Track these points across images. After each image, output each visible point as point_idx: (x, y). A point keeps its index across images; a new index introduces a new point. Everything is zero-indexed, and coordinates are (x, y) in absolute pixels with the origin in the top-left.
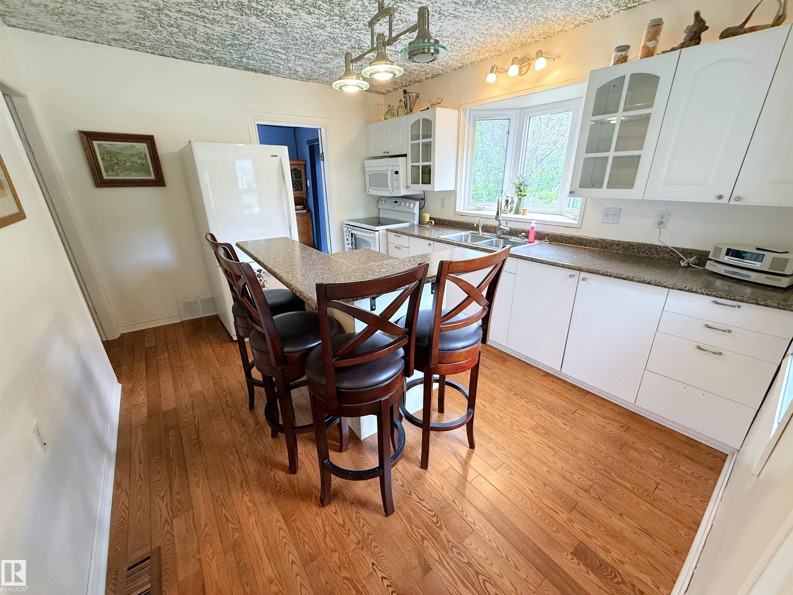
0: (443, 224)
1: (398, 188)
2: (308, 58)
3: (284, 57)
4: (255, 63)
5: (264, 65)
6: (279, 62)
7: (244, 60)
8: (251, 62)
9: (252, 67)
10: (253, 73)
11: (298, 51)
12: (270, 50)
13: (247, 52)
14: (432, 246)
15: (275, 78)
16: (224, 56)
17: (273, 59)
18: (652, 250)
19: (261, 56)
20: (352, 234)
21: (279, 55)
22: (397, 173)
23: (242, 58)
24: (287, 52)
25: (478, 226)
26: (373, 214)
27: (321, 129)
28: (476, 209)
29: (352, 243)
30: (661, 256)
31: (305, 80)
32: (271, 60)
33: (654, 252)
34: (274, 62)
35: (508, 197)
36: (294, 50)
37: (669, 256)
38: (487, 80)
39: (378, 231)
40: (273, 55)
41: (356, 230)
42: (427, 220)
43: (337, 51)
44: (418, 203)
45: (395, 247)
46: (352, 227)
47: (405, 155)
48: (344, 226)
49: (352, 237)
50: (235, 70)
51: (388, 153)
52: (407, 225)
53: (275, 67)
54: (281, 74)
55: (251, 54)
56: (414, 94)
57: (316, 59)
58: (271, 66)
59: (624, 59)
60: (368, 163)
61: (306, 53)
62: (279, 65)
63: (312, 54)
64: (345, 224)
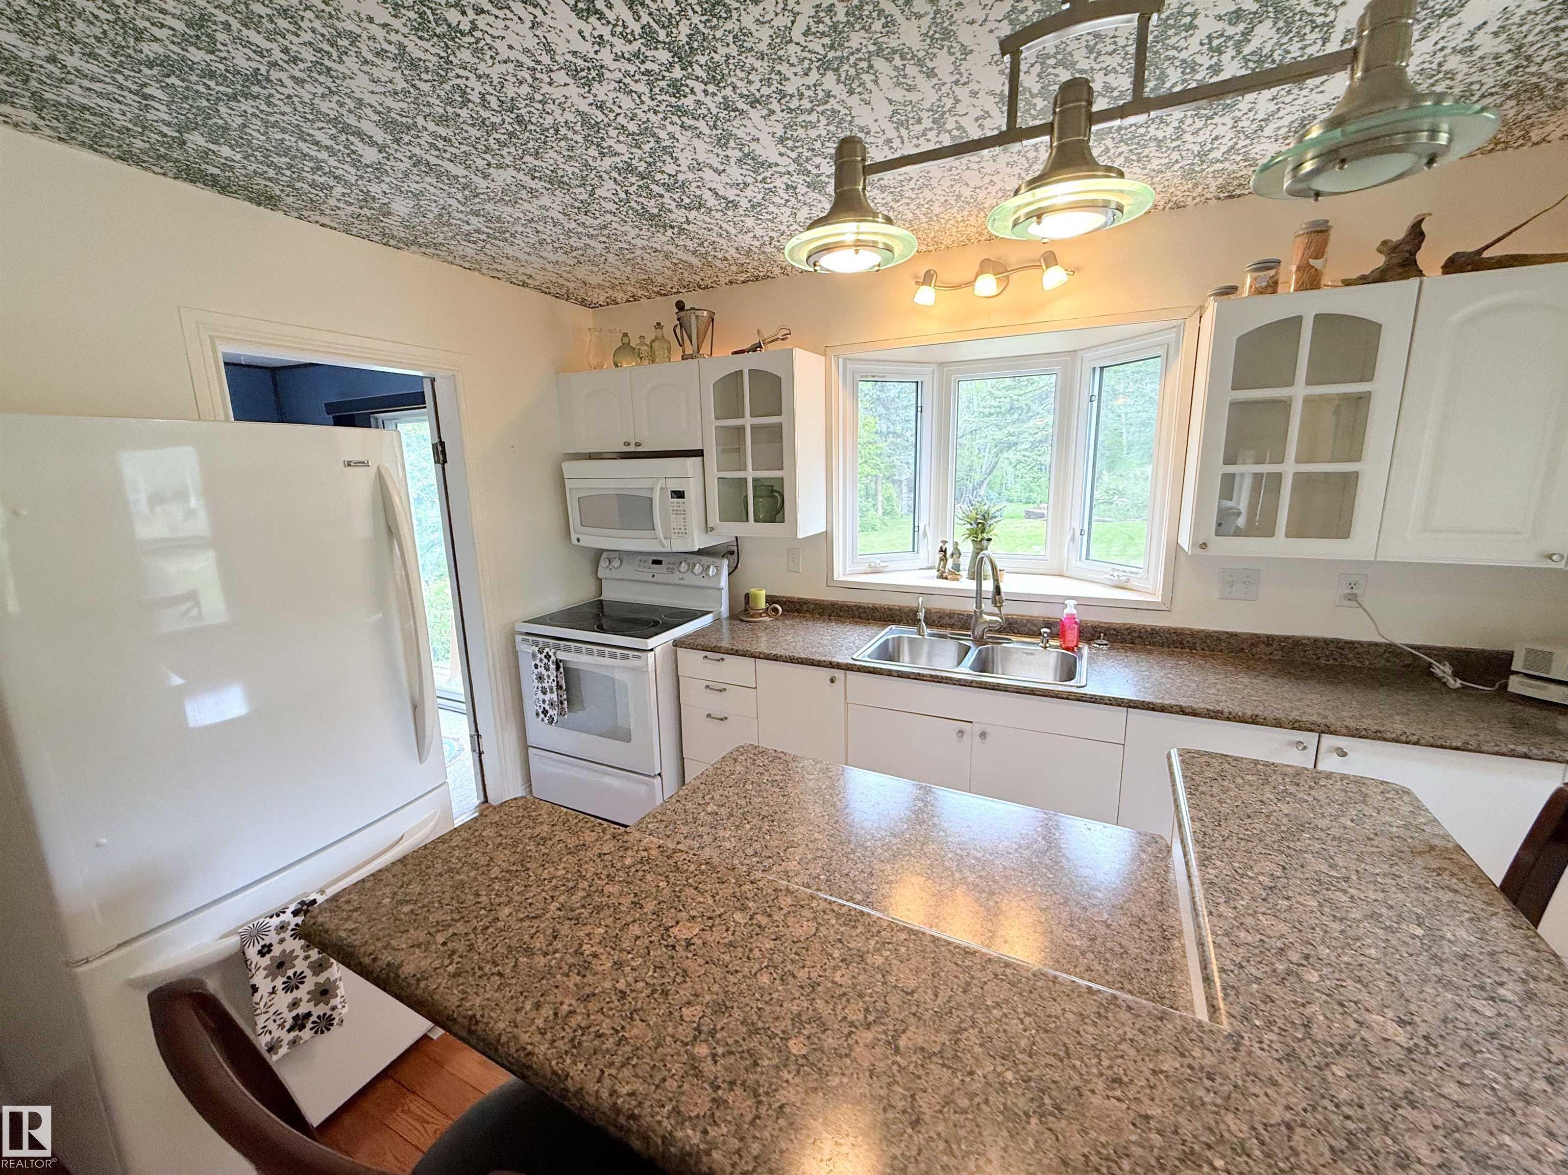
0: (798, 611)
1: (684, 532)
2: (456, 177)
3: (370, 155)
4: (238, 157)
5: (271, 173)
6: (338, 172)
7: (196, 139)
8: (225, 151)
9: (216, 171)
10: (208, 195)
11: (440, 144)
12: (335, 121)
13: (223, 110)
14: (839, 684)
15: (291, 221)
16: (105, 103)
17: (324, 155)
18: (1346, 652)
19: (279, 136)
20: (557, 664)
21: (359, 146)
22: (679, 495)
23: (188, 130)
24: (397, 141)
25: (915, 612)
26: (582, 593)
27: (433, 381)
28: (869, 570)
29: (559, 687)
30: (1367, 663)
31: (392, 242)
32: (312, 159)
33: (1350, 656)
34: (320, 168)
35: (945, 542)
36: (426, 137)
37: (1383, 662)
38: (916, 300)
39: (652, 650)
40: (329, 143)
41: (567, 649)
42: (763, 604)
43: (570, 170)
44: (725, 562)
45: (707, 687)
46: (551, 641)
47: (699, 453)
48: (519, 638)
49: (558, 668)
50: (134, 169)
51: (638, 444)
52: (706, 620)
53: (313, 185)
54: (322, 213)
55: (239, 121)
56: (705, 313)
57: (482, 184)
58: (302, 179)
59: (1272, 287)
60: (571, 469)
61: (465, 160)
62: (332, 182)
63: (481, 163)
64: (522, 634)
